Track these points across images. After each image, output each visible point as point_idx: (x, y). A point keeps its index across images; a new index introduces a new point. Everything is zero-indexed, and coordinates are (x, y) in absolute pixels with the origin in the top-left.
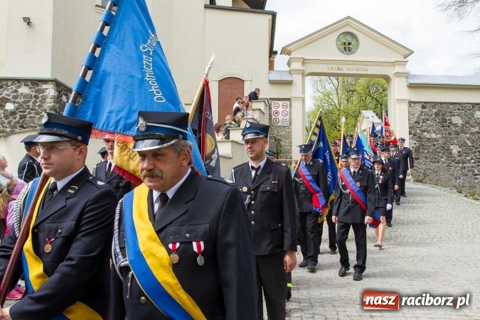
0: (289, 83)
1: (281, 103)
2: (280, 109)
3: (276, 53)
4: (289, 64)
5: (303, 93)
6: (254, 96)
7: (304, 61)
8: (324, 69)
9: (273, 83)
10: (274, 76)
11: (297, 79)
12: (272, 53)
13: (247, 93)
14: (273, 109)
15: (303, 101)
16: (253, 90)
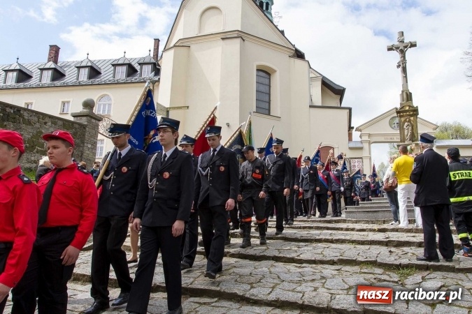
0: (361, 148)
1: (356, 160)
2: (356, 164)
3: (353, 128)
4: (361, 137)
5: (370, 154)
6: (340, 157)
7: (370, 135)
8: (382, 139)
9: (351, 148)
10: (352, 145)
11: (366, 146)
12: (350, 128)
13: (336, 156)
14: (352, 164)
15: (370, 159)
16: (340, 154)
